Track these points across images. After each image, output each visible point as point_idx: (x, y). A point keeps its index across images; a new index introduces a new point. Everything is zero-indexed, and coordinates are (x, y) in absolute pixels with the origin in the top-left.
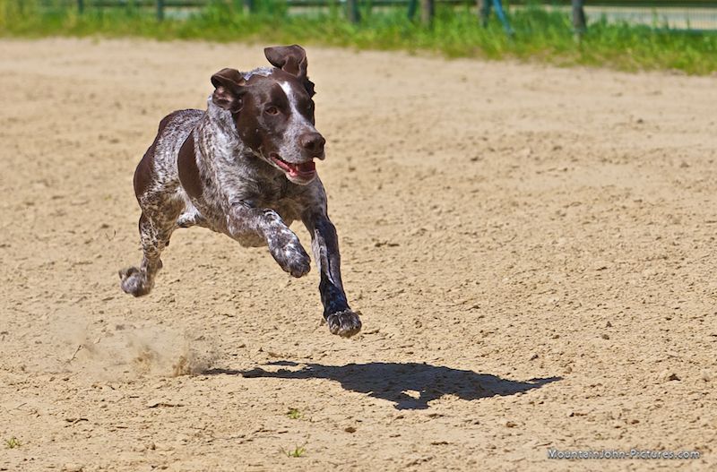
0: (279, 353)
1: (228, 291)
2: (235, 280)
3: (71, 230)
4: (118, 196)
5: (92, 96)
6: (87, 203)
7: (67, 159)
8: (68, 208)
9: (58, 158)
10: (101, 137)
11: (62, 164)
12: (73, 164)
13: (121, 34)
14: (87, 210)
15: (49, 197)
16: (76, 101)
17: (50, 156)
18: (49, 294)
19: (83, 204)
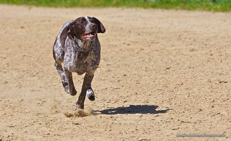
0: (185, 121)
1: (167, 99)
2: (170, 95)
3: (113, 76)
4: (129, 65)
5: (121, 29)
6: (119, 67)
7: (112, 51)
8: (112, 69)
9: (109, 51)
10: (124, 43)
11: (110, 53)
12: (114, 53)
13: (131, 6)
14: (119, 69)
15: (105, 65)
16: (115, 31)
17: (106, 50)
18: (105, 100)
19: (117, 67)
